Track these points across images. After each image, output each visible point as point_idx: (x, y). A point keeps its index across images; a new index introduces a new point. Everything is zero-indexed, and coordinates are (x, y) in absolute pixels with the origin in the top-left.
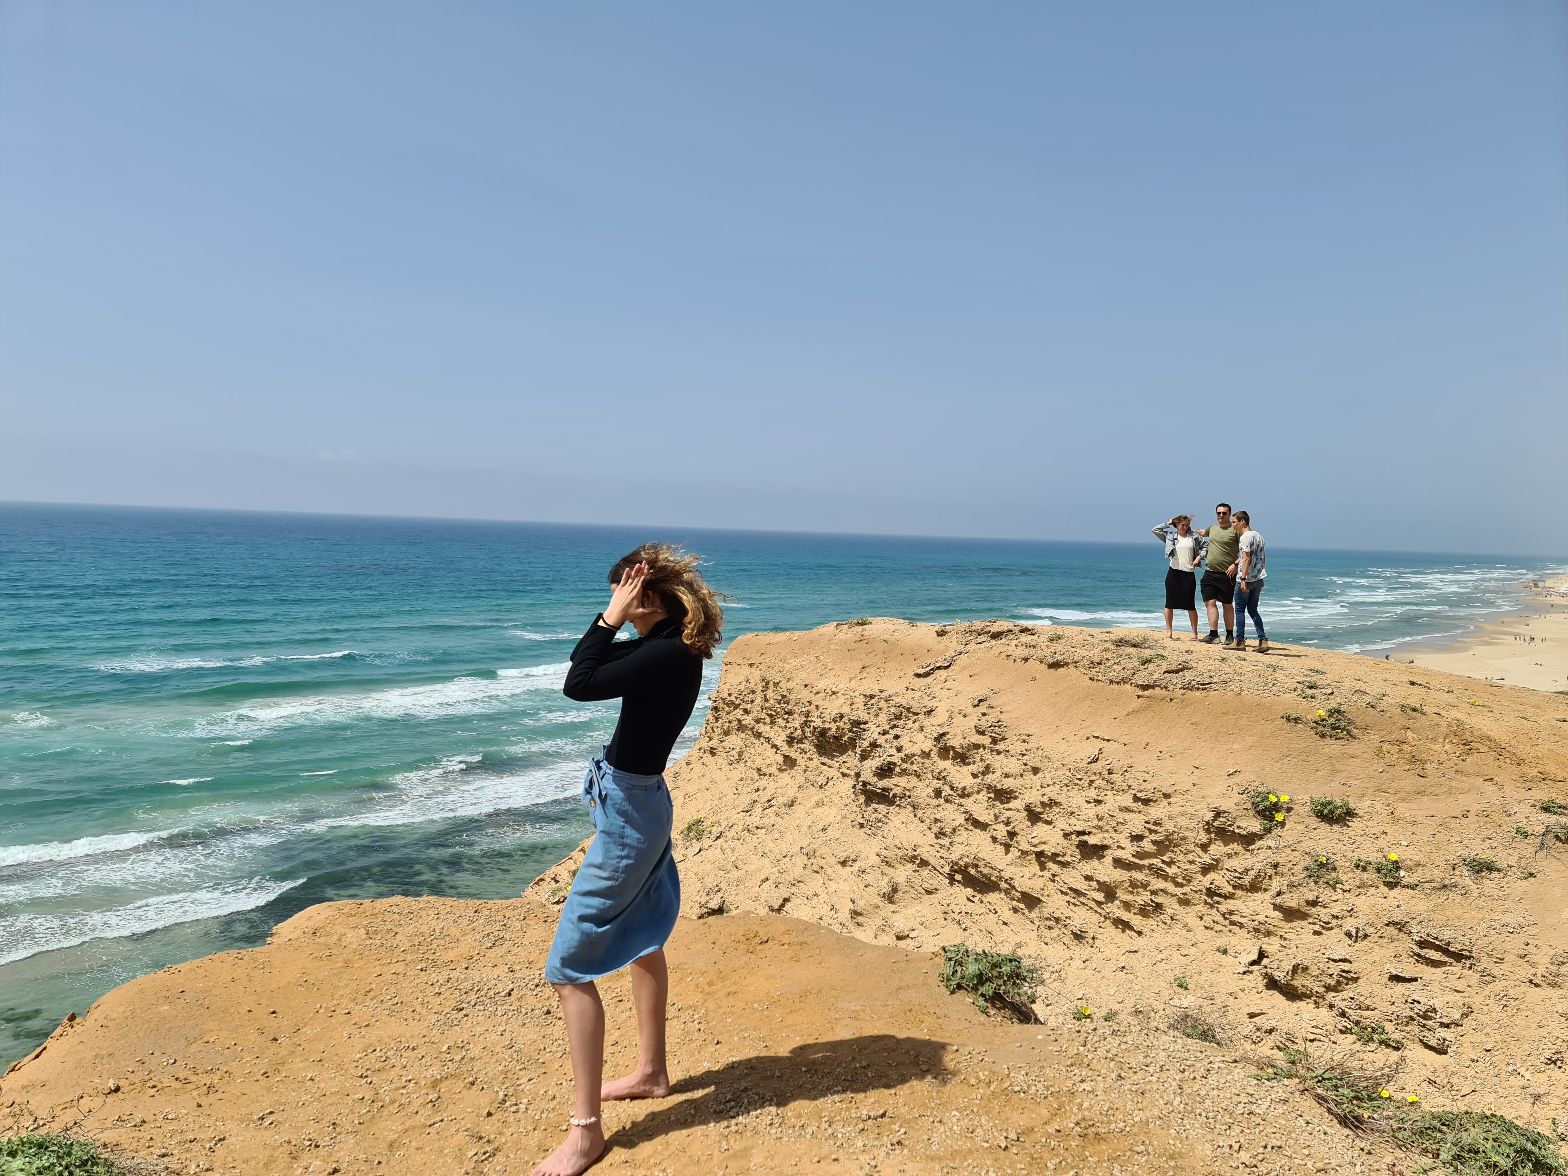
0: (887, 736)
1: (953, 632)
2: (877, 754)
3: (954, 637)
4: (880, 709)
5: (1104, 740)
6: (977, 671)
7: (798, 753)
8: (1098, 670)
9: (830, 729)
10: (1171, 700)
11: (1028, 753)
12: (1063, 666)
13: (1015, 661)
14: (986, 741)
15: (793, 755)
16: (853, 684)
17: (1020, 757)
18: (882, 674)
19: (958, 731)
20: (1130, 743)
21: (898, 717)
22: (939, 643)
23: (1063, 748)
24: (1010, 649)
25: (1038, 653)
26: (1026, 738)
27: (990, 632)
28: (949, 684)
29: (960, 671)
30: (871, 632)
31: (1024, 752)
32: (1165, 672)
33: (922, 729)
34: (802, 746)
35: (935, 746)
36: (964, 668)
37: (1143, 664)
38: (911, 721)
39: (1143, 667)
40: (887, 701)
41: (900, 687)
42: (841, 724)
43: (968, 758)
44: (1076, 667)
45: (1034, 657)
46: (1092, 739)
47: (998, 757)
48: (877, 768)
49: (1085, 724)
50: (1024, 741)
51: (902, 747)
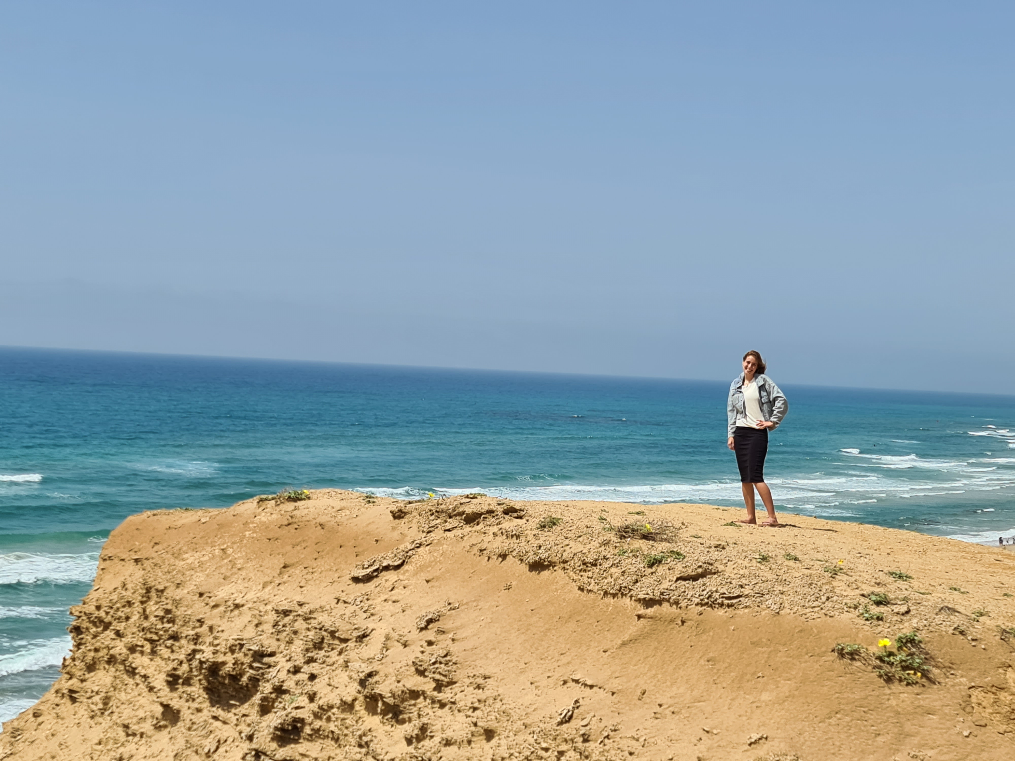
0: (299, 676)
1: (415, 513)
2: (281, 705)
3: (415, 520)
4: (295, 632)
5: (586, 685)
6: (438, 573)
7: (183, 700)
8: (590, 574)
9: (224, 663)
10: (683, 622)
11: (481, 706)
12: (547, 567)
13: (489, 558)
14: (427, 685)
15: (175, 704)
16: (266, 594)
17: (470, 713)
18: (309, 577)
19: (391, 670)
20: (620, 691)
21: (318, 646)
22: (394, 529)
23: (529, 698)
24: (486, 539)
25: (521, 546)
26: (480, 681)
27: (463, 513)
28: (395, 594)
29: (416, 574)
30: (306, 511)
31: (476, 705)
32: (678, 579)
33: (346, 664)
34: (189, 689)
35: (359, 692)
36: (422, 569)
37: (651, 566)
38: (336, 652)
39: (650, 570)
40: (306, 619)
41: (327, 600)
42: (239, 656)
43: (401, 712)
44: (564, 568)
45: (514, 553)
46: (571, 684)
47: (440, 712)
48: (276, 728)
49: (564, 659)
50: (479, 687)
51: (315, 694)
